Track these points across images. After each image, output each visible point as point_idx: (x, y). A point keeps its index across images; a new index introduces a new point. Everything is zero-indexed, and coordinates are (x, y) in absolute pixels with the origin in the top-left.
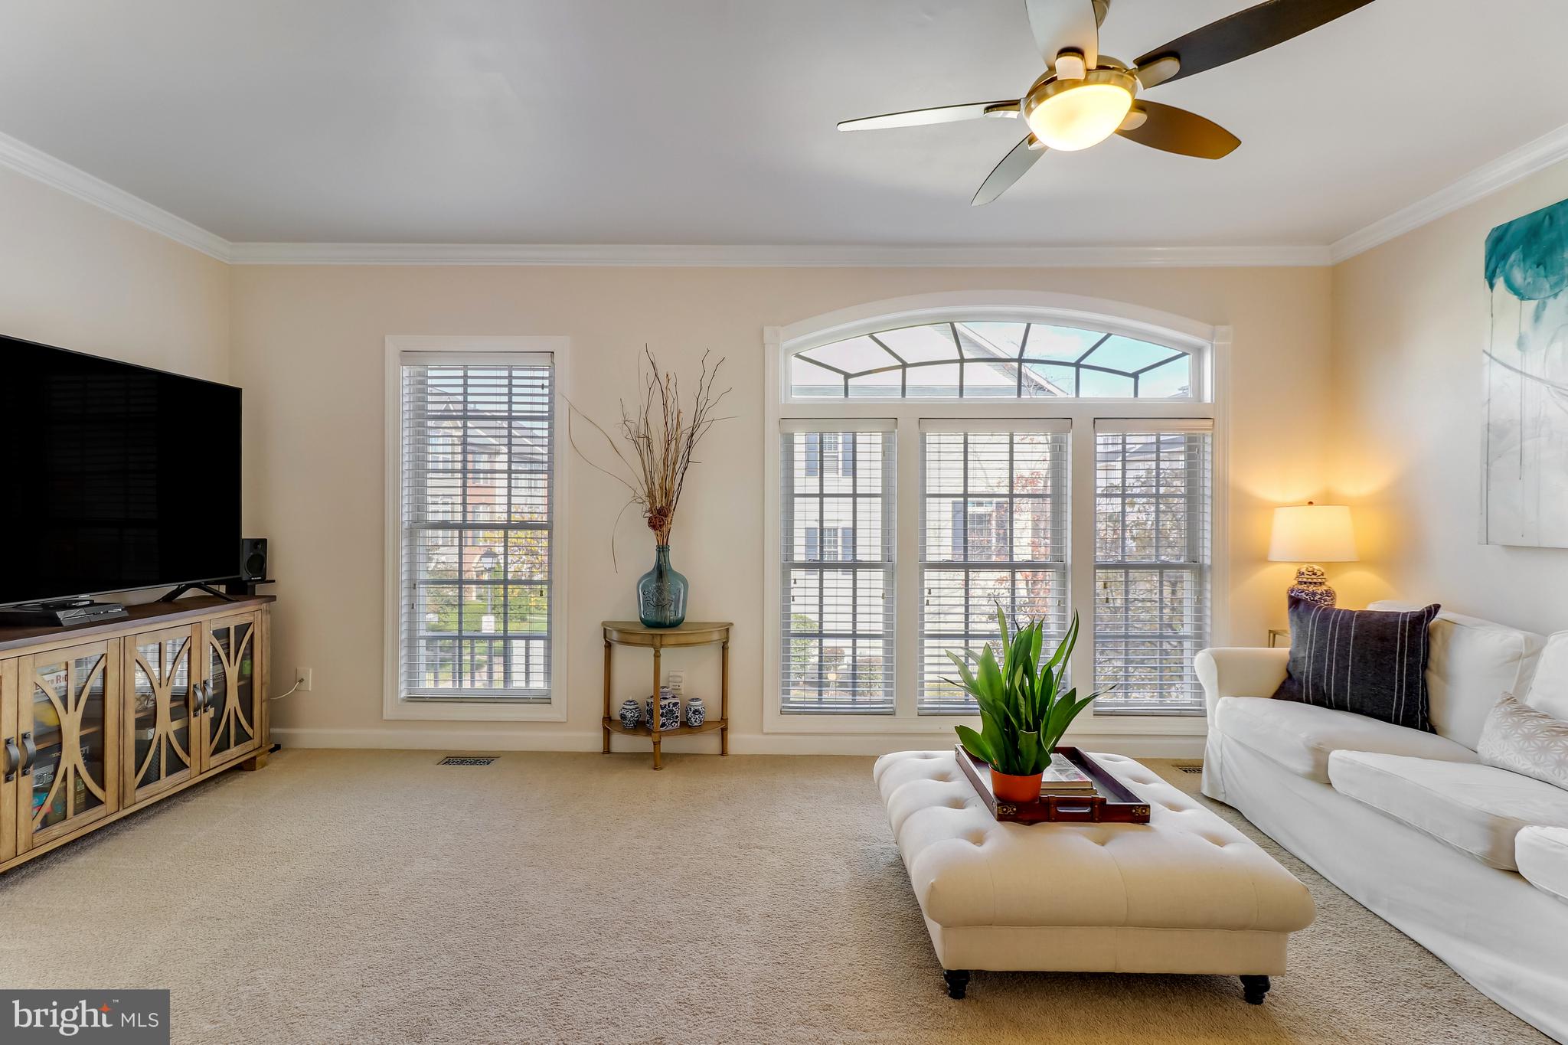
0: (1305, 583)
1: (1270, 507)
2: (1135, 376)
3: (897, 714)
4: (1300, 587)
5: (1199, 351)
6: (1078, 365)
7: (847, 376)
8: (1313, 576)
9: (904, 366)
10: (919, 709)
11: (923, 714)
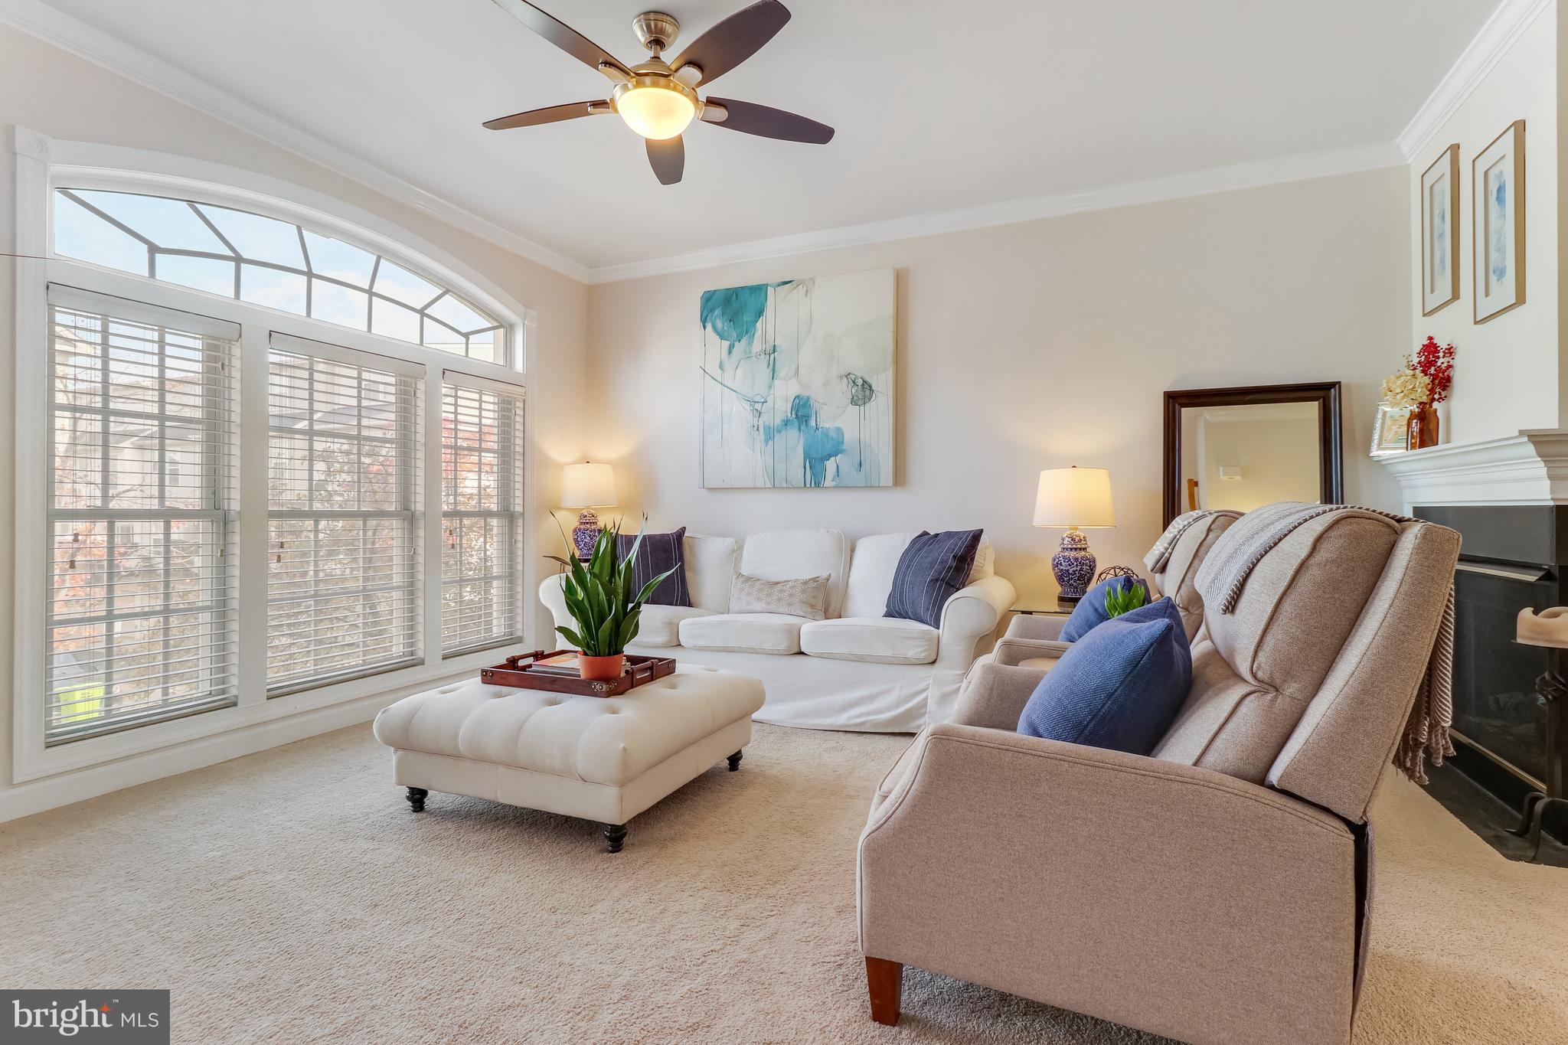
0: (587, 523)
1: (561, 466)
2: (466, 335)
3: (239, 703)
4: (582, 527)
5: (508, 328)
6: (422, 312)
7: (154, 249)
8: (593, 518)
9: (238, 260)
10: (269, 690)
11: (273, 695)
